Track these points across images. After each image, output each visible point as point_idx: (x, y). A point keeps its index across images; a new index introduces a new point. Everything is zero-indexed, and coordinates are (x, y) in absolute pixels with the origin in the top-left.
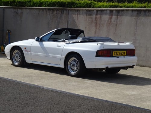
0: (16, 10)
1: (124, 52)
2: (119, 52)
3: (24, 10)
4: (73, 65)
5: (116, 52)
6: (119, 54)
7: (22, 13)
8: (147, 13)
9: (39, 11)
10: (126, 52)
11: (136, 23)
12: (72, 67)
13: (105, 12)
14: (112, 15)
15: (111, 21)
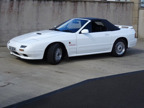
11: (38, 10)
14: (13, 3)
15: (12, 9)
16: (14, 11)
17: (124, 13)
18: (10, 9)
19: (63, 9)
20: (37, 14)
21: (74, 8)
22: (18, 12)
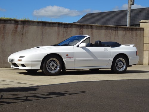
8: (51, 25)
11: (42, 33)
13: (9, 22)
15: (16, 31)
16: (19, 33)
17: (134, 39)
18: (14, 30)
19: (68, 32)
20: (42, 36)
21: (80, 32)
22: (22, 34)
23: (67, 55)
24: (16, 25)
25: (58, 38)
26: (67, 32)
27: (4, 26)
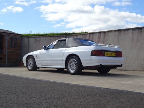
0: (36, 39)
1: (114, 53)
2: (110, 53)
3: (41, 38)
4: (73, 65)
5: (107, 52)
6: (110, 54)
7: (40, 40)
9: (51, 38)
10: (115, 53)
12: (72, 67)
13: (95, 34)
14: (100, 36)
18: (98, 40)
23: (36, 56)
24: (100, 35)
25: (132, 44)
26: (141, 36)
27: (92, 37)
